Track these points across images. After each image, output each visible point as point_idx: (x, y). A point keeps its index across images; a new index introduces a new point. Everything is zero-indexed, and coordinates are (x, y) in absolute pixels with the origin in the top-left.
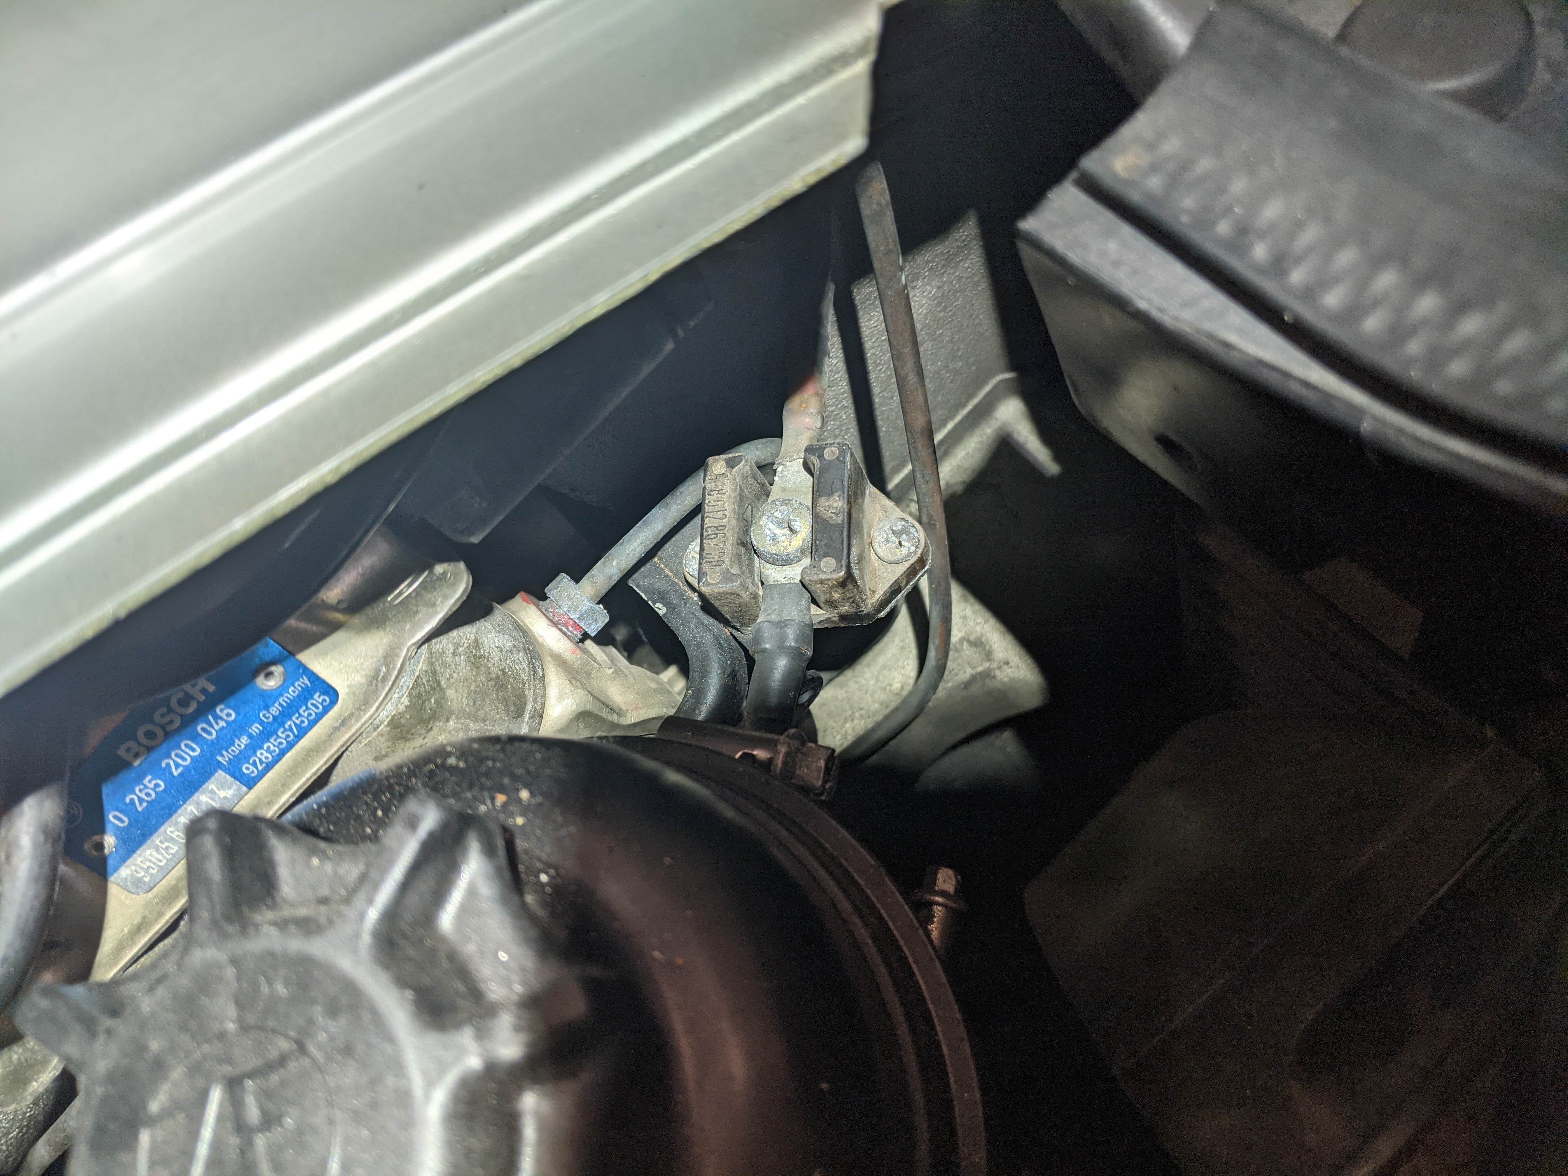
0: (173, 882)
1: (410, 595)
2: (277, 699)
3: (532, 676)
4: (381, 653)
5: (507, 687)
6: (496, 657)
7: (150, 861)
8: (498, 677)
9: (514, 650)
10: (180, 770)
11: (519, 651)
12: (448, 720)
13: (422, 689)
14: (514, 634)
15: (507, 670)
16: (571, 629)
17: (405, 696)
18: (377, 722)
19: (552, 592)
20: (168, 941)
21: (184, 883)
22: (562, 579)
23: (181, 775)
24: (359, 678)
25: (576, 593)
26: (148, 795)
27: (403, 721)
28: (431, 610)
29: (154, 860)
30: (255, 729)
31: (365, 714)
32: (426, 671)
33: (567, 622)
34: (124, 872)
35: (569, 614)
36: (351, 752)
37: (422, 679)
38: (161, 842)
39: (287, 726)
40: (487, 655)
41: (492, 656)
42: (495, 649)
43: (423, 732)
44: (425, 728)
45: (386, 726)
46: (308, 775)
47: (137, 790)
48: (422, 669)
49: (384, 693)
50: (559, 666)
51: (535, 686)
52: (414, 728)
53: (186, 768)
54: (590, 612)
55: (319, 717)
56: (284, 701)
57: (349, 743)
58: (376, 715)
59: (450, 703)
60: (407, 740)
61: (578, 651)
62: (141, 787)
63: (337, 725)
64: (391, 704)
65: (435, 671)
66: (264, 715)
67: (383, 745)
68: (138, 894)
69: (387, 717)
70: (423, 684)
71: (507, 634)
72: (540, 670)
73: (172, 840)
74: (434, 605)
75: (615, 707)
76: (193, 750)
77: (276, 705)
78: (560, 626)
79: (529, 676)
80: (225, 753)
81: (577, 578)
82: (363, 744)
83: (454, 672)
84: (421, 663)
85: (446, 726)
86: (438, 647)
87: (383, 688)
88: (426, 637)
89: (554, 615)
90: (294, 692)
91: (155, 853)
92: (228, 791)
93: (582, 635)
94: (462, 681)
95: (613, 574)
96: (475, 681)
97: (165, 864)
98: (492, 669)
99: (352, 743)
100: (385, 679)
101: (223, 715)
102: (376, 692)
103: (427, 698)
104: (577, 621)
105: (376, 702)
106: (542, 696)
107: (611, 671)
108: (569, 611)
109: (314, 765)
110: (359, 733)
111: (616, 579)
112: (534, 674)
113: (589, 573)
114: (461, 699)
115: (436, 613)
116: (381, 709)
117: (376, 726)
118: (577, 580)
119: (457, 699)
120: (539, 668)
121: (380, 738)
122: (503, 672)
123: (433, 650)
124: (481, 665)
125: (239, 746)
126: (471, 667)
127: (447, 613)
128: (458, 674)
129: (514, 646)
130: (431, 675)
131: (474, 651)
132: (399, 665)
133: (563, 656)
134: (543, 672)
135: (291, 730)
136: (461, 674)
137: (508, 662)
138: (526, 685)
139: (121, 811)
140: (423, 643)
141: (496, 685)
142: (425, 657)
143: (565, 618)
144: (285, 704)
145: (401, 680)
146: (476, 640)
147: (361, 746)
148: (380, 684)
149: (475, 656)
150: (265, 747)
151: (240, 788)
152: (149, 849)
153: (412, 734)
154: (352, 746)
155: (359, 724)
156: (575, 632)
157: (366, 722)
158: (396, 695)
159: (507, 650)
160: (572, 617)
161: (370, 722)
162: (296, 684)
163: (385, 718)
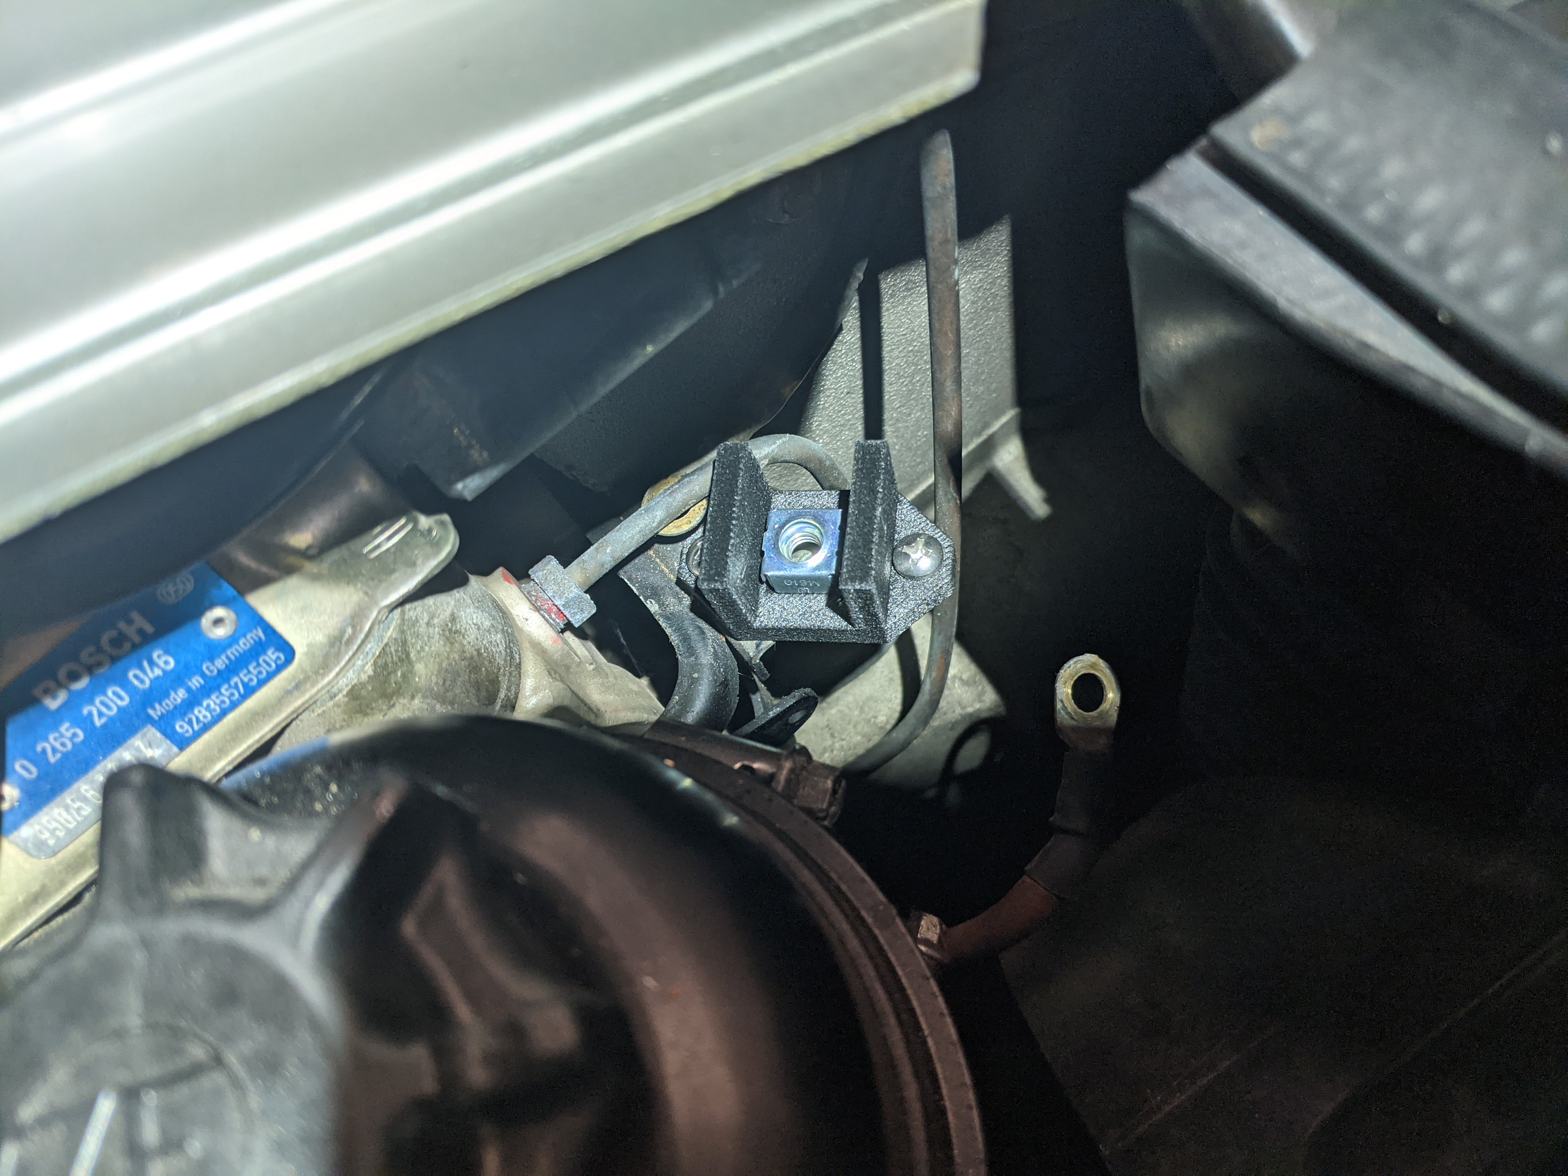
0: (82, 849)
1: (388, 550)
2: (224, 650)
3: (509, 662)
4: (348, 611)
5: (480, 670)
6: (472, 635)
7: (58, 821)
8: (472, 658)
9: (492, 630)
10: (104, 720)
11: (497, 632)
12: (413, 697)
13: (389, 659)
14: (493, 613)
15: (483, 651)
16: (553, 616)
17: (369, 664)
18: (335, 690)
19: (537, 574)
20: (66, 916)
21: (93, 852)
22: (550, 561)
23: (104, 726)
24: (320, 638)
25: (564, 577)
26: (63, 745)
27: (364, 693)
28: (409, 570)
29: (63, 821)
30: (196, 682)
31: (323, 679)
32: (396, 640)
33: (550, 609)
34: (26, 831)
35: (553, 600)
36: (301, 721)
37: (390, 647)
38: (73, 800)
39: (232, 683)
40: (463, 631)
41: (468, 633)
42: (473, 626)
43: (385, 707)
44: (387, 703)
45: (344, 696)
46: (250, 741)
47: (51, 738)
48: (391, 636)
49: (347, 658)
50: (537, 654)
51: (510, 673)
52: (375, 702)
53: (111, 719)
54: (577, 599)
55: (271, 676)
56: (232, 653)
57: (301, 711)
58: (335, 681)
59: (417, 679)
60: (366, 714)
61: (560, 641)
62: (57, 735)
63: (290, 688)
64: (353, 671)
65: (406, 641)
66: (208, 668)
67: (338, 715)
68: (38, 857)
69: (347, 685)
70: (391, 653)
71: (486, 612)
72: (517, 656)
73: (85, 800)
74: (413, 564)
75: (593, 706)
76: (121, 698)
77: (223, 657)
78: (542, 612)
79: (505, 661)
80: (157, 706)
81: (565, 563)
82: (316, 714)
83: (426, 645)
84: (391, 629)
85: (410, 704)
86: (411, 613)
87: (347, 652)
88: (401, 600)
89: (536, 599)
90: (245, 644)
91: (64, 814)
92: (156, 750)
93: (564, 625)
94: (434, 656)
95: (605, 562)
96: (448, 658)
97: (75, 827)
98: (467, 647)
99: (304, 711)
100: (349, 642)
101: (161, 663)
102: (338, 656)
103: (393, 670)
104: (562, 609)
105: (336, 666)
106: (517, 685)
107: (592, 667)
108: (554, 597)
109: (258, 731)
110: (313, 700)
111: (608, 567)
112: (510, 659)
113: (580, 558)
114: (431, 676)
115: (414, 574)
116: (341, 676)
117: (333, 695)
118: (565, 564)
119: (426, 675)
120: (516, 653)
121: (336, 709)
122: (478, 652)
123: (406, 617)
124: (456, 641)
125: (175, 699)
126: (445, 642)
127: (427, 576)
128: (430, 647)
129: (493, 626)
130: (401, 644)
131: (450, 625)
132: (367, 628)
133: (543, 645)
134: (520, 658)
135: (236, 687)
136: (433, 648)
137: (484, 642)
138: (502, 671)
139: (31, 761)
140: (396, 607)
141: (469, 665)
142: (396, 623)
143: (548, 604)
144: (233, 658)
145: (366, 646)
146: (452, 614)
147: (313, 715)
148: (343, 647)
149: (450, 630)
150: (205, 704)
151: (170, 749)
152: (58, 807)
153: (372, 709)
154: (304, 714)
155: (315, 690)
156: (558, 621)
157: (323, 688)
158: (359, 662)
159: (485, 629)
160: (556, 604)
161: (327, 689)
162: (248, 637)
163: (344, 686)
